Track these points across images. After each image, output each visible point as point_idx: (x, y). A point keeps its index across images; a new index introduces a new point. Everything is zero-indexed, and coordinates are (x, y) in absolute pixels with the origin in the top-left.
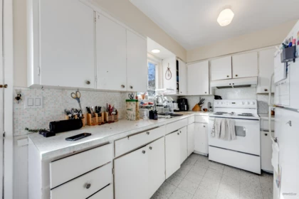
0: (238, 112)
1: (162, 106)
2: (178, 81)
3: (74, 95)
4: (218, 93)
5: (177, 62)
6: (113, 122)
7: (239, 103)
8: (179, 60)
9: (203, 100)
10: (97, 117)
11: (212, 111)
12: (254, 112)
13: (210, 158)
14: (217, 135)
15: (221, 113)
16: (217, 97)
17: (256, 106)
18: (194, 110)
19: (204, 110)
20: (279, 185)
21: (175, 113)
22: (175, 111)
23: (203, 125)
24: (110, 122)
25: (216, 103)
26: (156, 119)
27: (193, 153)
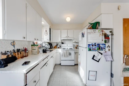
0: (69, 48)
1: (44, 47)
2: (50, 36)
3: (12, 44)
4: (63, 42)
5: (50, 29)
6: (27, 56)
7: (69, 45)
8: (51, 28)
9: (58, 44)
10: (20, 54)
11: (61, 48)
12: (72, 48)
13: (61, 65)
14: (64, 56)
15: (64, 49)
16: (62, 43)
17: (73, 46)
18: (54, 48)
19: (58, 48)
20: (80, 65)
21: (49, 50)
22: (49, 49)
23: (59, 53)
24: (26, 56)
25: (62, 45)
26: (46, 53)
27: (55, 65)
